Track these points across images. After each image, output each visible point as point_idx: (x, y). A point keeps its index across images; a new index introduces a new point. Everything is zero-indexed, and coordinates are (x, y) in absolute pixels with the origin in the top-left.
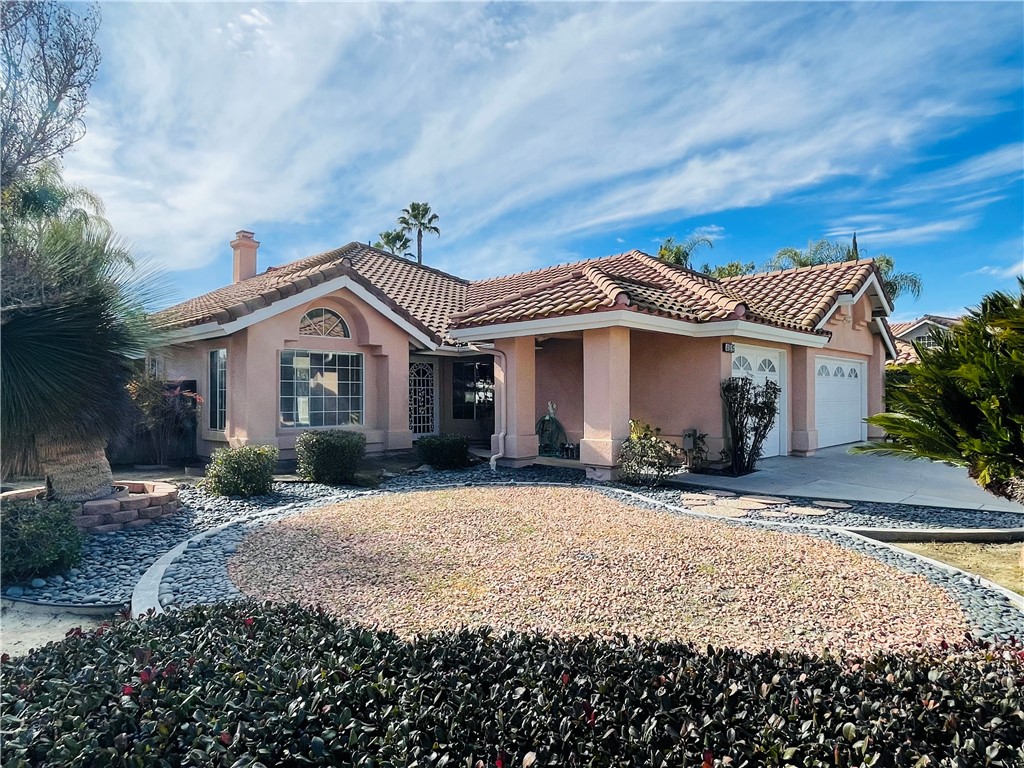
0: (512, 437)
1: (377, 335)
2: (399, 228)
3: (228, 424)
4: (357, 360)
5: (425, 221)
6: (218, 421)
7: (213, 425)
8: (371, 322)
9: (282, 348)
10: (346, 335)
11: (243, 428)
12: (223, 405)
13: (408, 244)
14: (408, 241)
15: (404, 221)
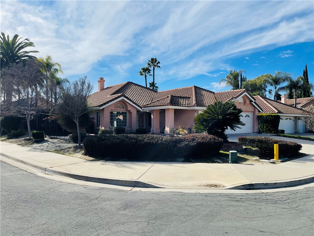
0: (154, 129)
1: (129, 108)
2: (147, 66)
3: (100, 126)
4: (126, 113)
5: (156, 64)
6: (98, 125)
7: (97, 126)
8: (128, 105)
9: (111, 111)
10: (124, 108)
11: (103, 127)
12: (99, 122)
13: (150, 71)
14: (150, 70)
15: (149, 64)
